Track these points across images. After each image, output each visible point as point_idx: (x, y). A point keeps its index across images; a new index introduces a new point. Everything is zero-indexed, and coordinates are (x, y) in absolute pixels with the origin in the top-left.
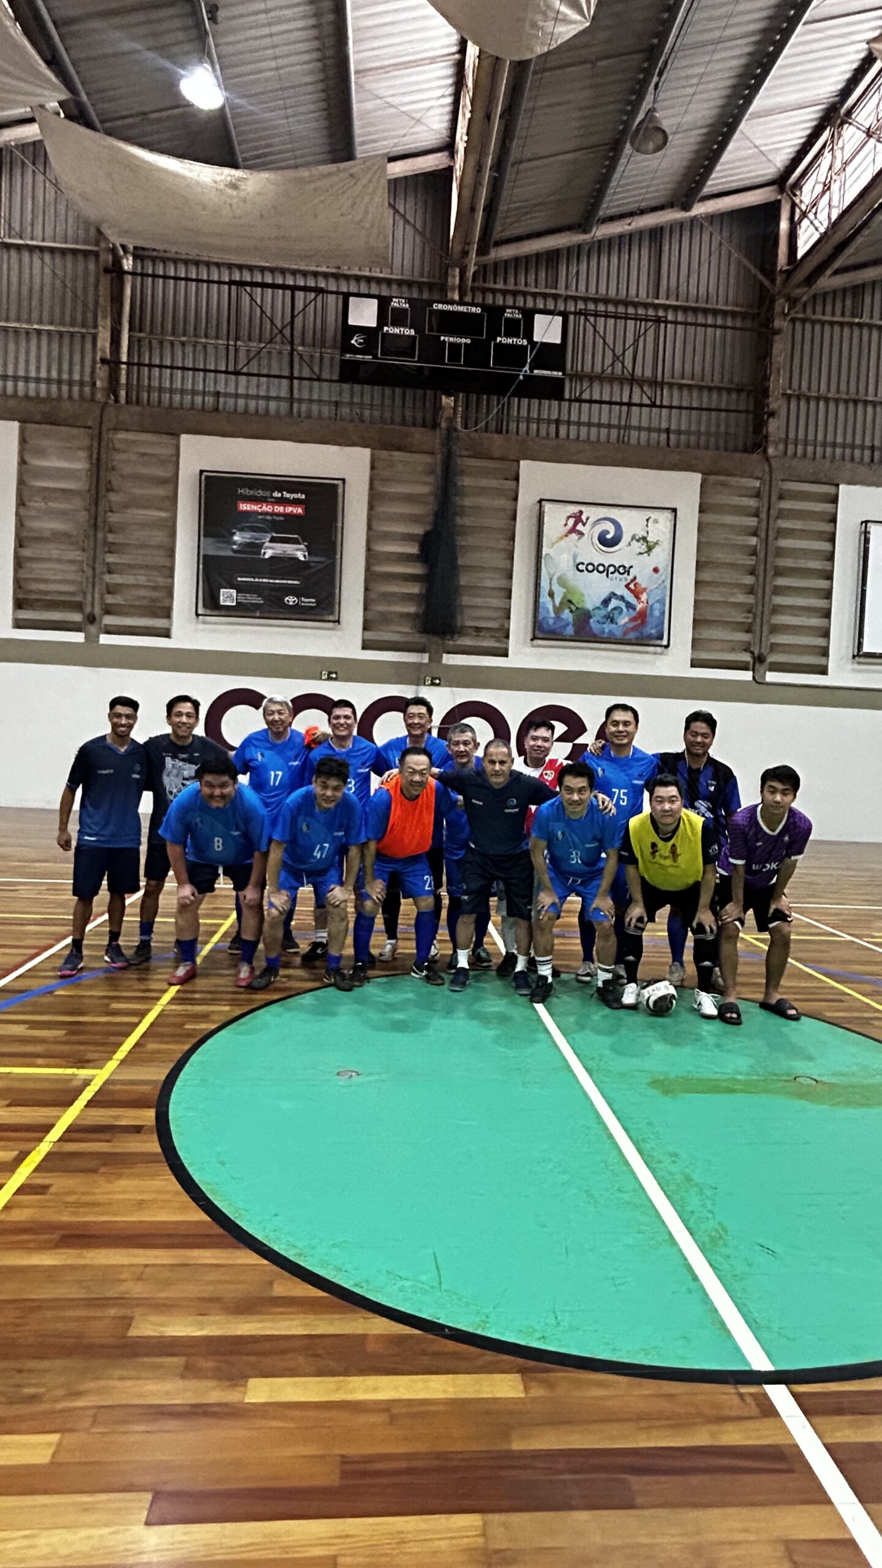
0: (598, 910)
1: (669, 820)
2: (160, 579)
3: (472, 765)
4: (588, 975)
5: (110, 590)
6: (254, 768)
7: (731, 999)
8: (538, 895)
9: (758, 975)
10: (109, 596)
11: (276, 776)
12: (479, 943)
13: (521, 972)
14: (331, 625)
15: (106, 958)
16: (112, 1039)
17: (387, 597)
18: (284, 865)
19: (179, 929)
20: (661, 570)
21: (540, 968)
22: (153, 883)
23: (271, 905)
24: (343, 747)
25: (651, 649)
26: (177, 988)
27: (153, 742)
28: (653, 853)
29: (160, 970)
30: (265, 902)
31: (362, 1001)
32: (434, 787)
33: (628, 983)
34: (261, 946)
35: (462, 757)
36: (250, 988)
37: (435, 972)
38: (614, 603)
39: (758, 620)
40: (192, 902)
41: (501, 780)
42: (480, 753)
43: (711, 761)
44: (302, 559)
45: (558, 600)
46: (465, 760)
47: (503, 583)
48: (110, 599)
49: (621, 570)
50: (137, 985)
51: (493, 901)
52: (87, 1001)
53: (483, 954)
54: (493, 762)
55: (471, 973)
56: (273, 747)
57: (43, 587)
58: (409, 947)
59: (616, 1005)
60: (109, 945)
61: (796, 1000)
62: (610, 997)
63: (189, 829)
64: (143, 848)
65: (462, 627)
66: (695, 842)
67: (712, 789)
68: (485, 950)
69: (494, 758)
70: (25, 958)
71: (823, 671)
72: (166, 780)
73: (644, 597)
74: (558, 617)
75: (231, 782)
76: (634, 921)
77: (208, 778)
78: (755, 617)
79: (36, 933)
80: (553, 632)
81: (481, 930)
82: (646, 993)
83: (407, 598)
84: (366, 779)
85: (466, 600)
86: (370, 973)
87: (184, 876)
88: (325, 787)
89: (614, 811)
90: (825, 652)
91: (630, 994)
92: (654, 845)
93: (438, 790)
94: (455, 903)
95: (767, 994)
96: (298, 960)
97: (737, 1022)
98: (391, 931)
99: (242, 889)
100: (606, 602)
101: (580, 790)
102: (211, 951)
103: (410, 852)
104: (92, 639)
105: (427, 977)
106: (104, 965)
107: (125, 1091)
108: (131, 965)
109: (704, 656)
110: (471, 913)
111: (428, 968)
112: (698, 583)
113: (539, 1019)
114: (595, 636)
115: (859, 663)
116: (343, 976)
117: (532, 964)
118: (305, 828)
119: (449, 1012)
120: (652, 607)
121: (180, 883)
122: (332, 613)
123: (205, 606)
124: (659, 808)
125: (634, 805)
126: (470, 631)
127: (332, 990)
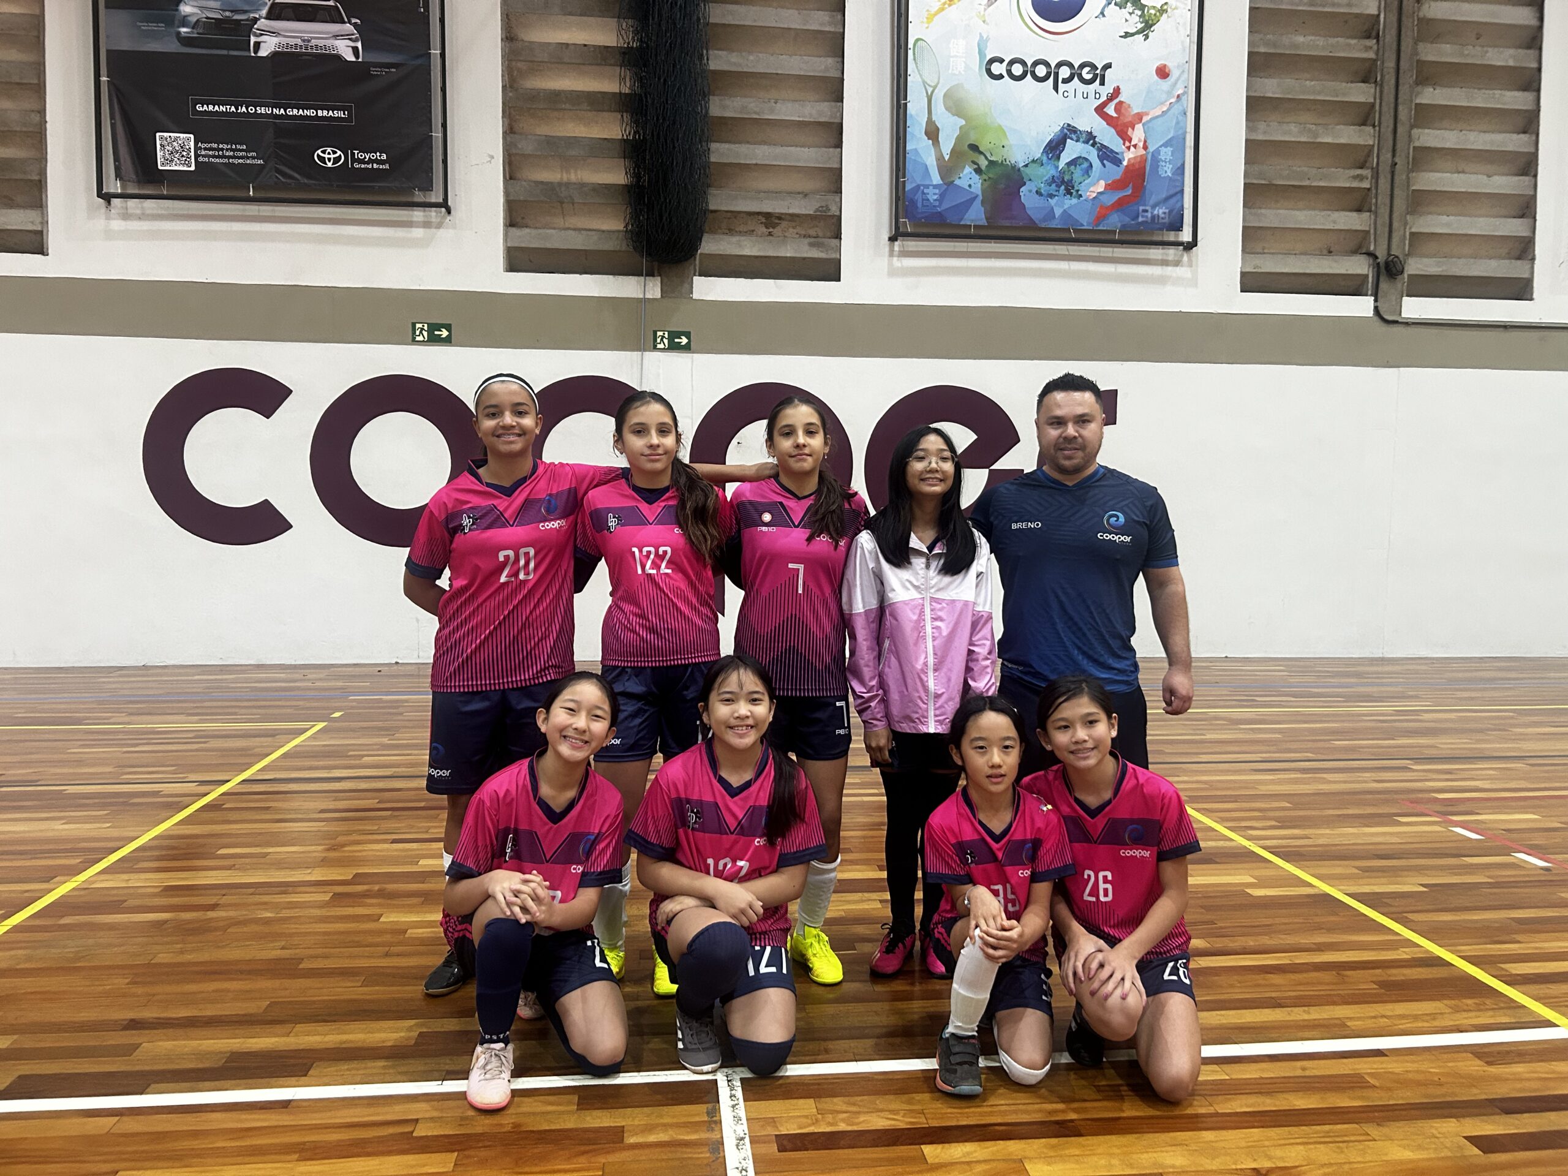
2: (14, 115)
14: (428, 214)
17: (557, 149)
20: (1175, 74)
25: (1155, 253)
39: (1384, 183)
44: (351, 58)
45: (947, 148)
47: (823, 111)
49: (1086, 74)
65: (734, 214)
71: (1523, 291)
73: (1138, 134)
74: (948, 185)
78: (1376, 176)
90: (1524, 249)
100: (1055, 147)
109: (1270, 265)
114: (1032, 225)
120: (1156, 154)
122: (429, 186)
123: (121, 174)
126: (747, 223)
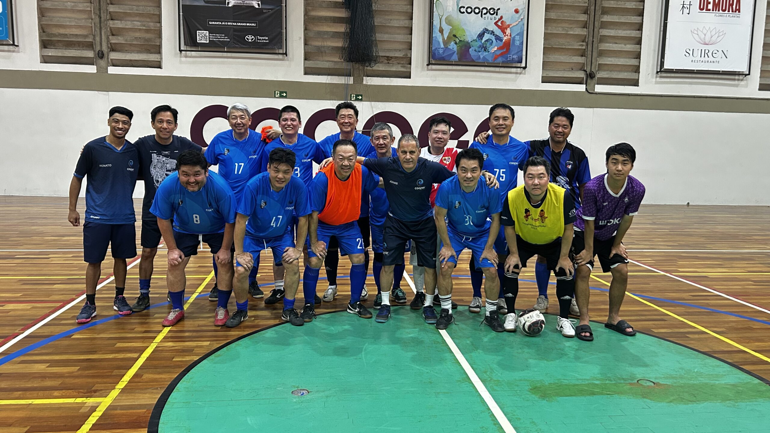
0: (486, 259)
1: (538, 192)
2: (152, 24)
3: (390, 154)
4: (478, 307)
5: (114, 33)
6: (222, 161)
7: (586, 322)
8: (440, 250)
9: (603, 303)
10: (114, 37)
11: (239, 168)
12: (397, 285)
13: (429, 307)
14: (280, 57)
15: (115, 308)
16: (116, 372)
17: (321, 35)
18: (247, 233)
19: (170, 284)
20: (521, 12)
21: (442, 303)
22: (148, 250)
23: (239, 264)
24: (290, 142)
25: (514, 70)
26: (169, 328)
27: (142, 142)
28: (527, 217)
29: (156, 315)
30: (235, 261)
31: (311, 333)
32: (361, 170)
33: (508, 312)
34: (233, 294)
35: (382, 148)
36: (226, 327)
37: (365, 309)
38: (487, 36)
39: (590, 47)
40: (179, 263)
41: (411, 165)
42: (395, 145)
43: (570, 146)
44: (257, 7)
45: (446, 36)
46: (384, 151)
47: (406, 23)
48: (114, 40)
49: (492, 12)
50: (139, 328)
51: (407, 255)
52: (99, 342)
53: (400, 294)
54: (405, 152)
55: (392, 308)
56: (236, 144)
57: (62, 31)
58: (345, 290)
59: (500, 329)
60: (116, 298)
61: (631, 321)
62: (496, 324)
63: (173, 208)
64: (139, 224)
65: (377, 57)
66: (559, 208)
67: (570, 167)
68: (401, 290)
69: (406, 149)
70: (51, 310)
71: (635, 83)
72: (153, 171)
73: (508, 31)
74: (446, 48)
75: (203, 171)
76: (512, 267)
77: (184, 168)
78: (587, 45)
79: (61, 290)
80: (443, 59)
81: (398, 276)
82: (522, 319)
83: (336, 35)
84: (309, 167)
85: (379, 36)
86: (317, 311)
87: (173, 243)
88: (278, 171)
89: (498, 185)
90: (637, 69)
91: (510, 323)
92: (527, 211)
93: (363, 173)
94: (379, 258)
95: (610, 317)
96: (263, 304)
97: (590, 339)
98: (332, 279)
99: (216, 253)
100: (481, 36)
101: (473, 170)
102: (196, 299)
103: (343, 220)
104: (102, 71)
105: (359, 312)
106: (113, 313)
107: (123, 415)
108: (133, 312)
109: (551, 74)
110: (391, 264)
111: (360, 306)
112: (547, 21)
113: (444, 341)
114: (473, 61)
115: (661, 77)
116: (296, 314)
117: (437, 300)
118: (263, 205)
119: (376, 338)
120: (514, 38)
121: (170, 249)
122: (281, 48)
123: (185, 44)
124: (530, 182)
125: (510, 181)
126: (382, 60)
127: (288, 325)
